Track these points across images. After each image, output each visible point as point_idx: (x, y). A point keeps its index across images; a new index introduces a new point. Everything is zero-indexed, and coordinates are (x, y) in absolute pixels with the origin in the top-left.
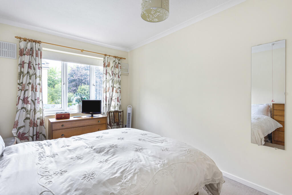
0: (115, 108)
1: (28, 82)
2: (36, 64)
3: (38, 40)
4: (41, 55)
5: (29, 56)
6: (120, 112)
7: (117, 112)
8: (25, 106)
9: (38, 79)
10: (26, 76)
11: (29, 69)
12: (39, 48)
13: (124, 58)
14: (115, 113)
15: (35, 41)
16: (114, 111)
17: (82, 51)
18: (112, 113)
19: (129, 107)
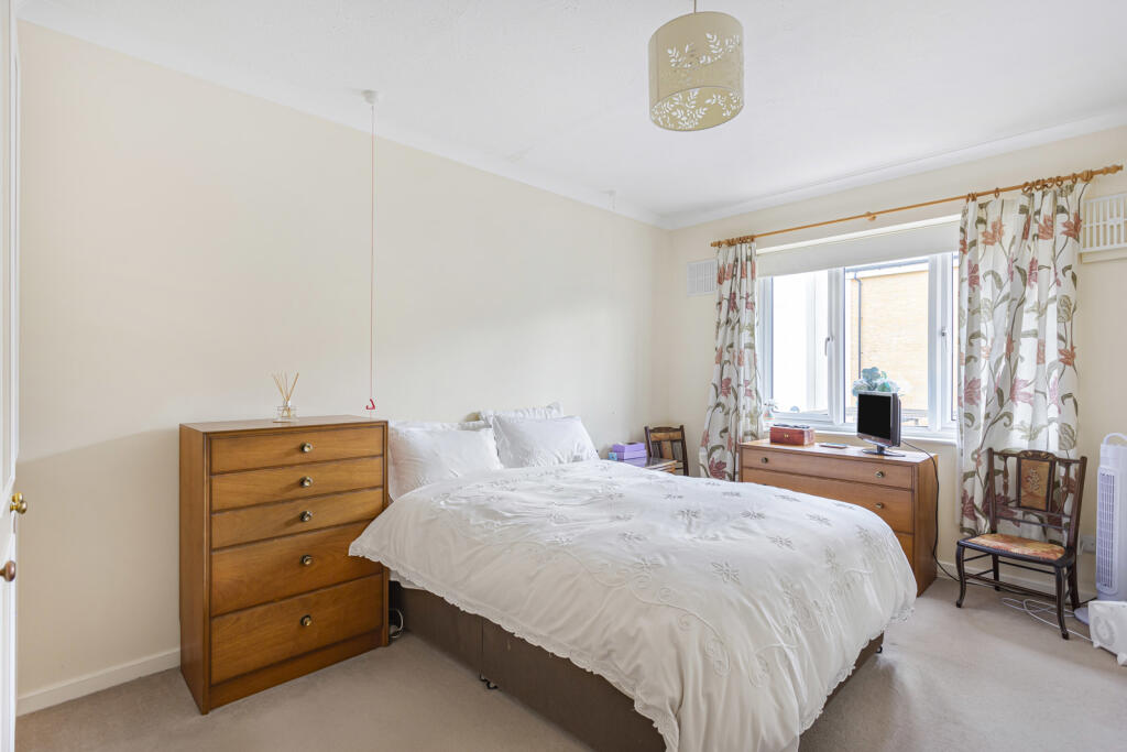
0: (1033, 436)
1: (728, 344)
2: (741, 298)
3: (749, 234)
4: (753, 272)
5: (730, 281)
6: (1067, 463)
7: (1045, 460)
8: (722, 399)
9: (746, 333)
10: (723, 328)
11: (731, 312)
12: (749, 254)
13: (1107, 171)
14: (1024, 461)
15: (743, 240)
16: (1025, 452)
17: (871, 216)
18: (1012, 461)
19: (1111, 441)
